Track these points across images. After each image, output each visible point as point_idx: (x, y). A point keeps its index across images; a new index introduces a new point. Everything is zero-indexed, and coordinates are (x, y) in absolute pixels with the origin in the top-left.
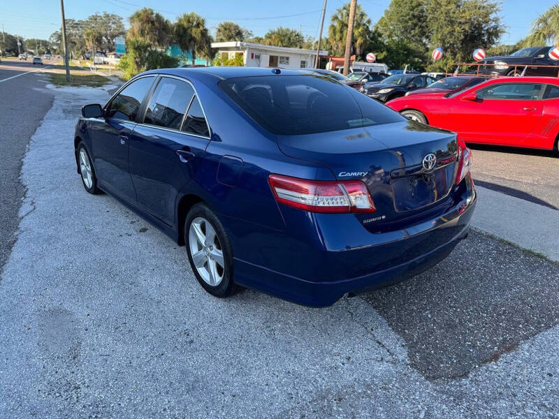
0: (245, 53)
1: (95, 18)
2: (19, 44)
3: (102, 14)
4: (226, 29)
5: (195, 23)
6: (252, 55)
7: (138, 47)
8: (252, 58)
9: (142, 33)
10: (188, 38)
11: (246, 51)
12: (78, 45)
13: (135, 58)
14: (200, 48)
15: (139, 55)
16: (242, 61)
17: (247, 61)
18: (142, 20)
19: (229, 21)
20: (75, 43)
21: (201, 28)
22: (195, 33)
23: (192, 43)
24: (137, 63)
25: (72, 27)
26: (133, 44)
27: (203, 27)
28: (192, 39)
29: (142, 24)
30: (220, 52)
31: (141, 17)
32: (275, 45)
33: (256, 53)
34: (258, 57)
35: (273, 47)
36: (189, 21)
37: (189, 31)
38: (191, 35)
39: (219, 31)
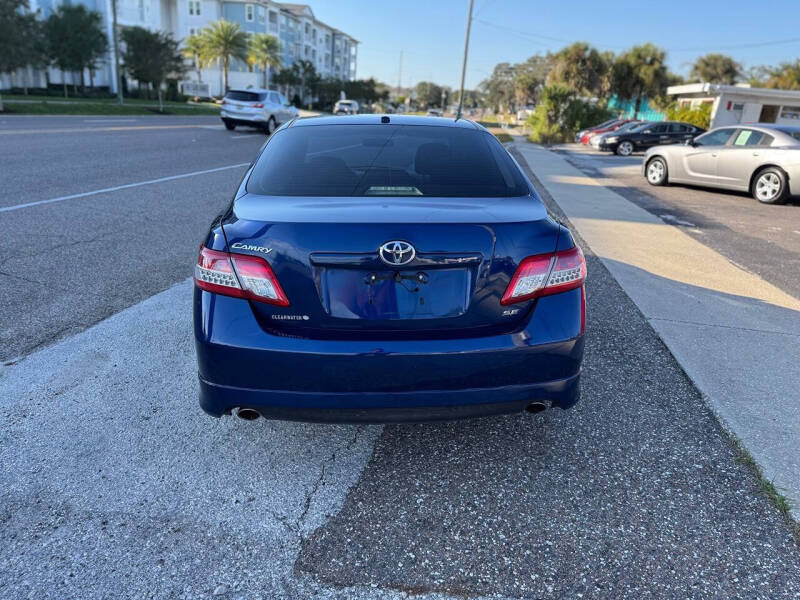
0: (717, 101)
1: (533, 61)
2: (444, 96)
3: (544, 54)
4: (707, 65)
5: (649, 59)
6: (730, 104)
7: (556, 95)
8: (729, 108)
9: (567, 76)
10: (633, 80)
11: (718, 99)
12: (507, 96)
13: (548, 111)
14: (651, 95)
15: (555, 107)
16: (709, 114)
17: (718, 114)
18: (569, 59)
19: (715, 52)
20: (502, 93)
21: (657, 65)
22: (646, 73)
23: (638, 88)
24: (549, 117)
25: (506, 72)
26: (550, 92)
27: (661, 63)
28: (639, 82)
29: (569, 64)
30: (681, 100)
31: (569, 56)
32: (784, 88)
33: (736, 101)
34: (739, 107)
35: (781, 91)
36: (639, 57)
37: (636, 71)
38: (638, 77)
39: (696, 68)
